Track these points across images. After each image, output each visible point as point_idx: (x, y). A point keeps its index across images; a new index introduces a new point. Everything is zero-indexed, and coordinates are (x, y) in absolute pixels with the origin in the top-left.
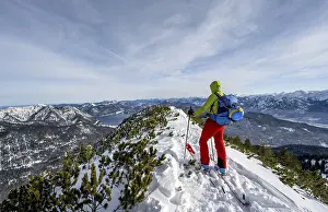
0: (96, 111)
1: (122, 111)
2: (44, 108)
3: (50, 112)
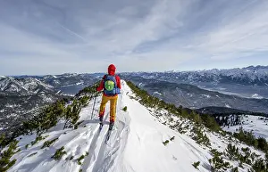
0: (57, 82)
1: (82, 82)
2: (3, 79)
3: (11, 83)
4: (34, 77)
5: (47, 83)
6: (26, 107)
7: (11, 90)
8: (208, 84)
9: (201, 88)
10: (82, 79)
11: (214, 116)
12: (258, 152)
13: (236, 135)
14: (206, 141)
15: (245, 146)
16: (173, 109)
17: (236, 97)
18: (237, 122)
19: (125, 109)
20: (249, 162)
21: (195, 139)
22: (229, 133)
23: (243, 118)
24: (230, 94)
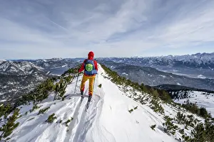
0: (47, 65)
1: (66, 65)
2: (4, 62)
3: (11, 66)
4: (28, 61)
5: (38, 65)
6: (24, 84)
7: (11, 71)
8: (164, 67)
9: (159, 70)
10: (66, 62)
11: (168, 91)
12: (199, 118)
13: (183, 106)
14: (161, 110)
15: (190, 114)
16: (137, 86)
17: (185, 77)
18: (185, 96)
19: (100, 86)
20: (192, 126)
21: (153, 108)
22: (179, 104)
23: (190, 93)
24: (181, 75)
